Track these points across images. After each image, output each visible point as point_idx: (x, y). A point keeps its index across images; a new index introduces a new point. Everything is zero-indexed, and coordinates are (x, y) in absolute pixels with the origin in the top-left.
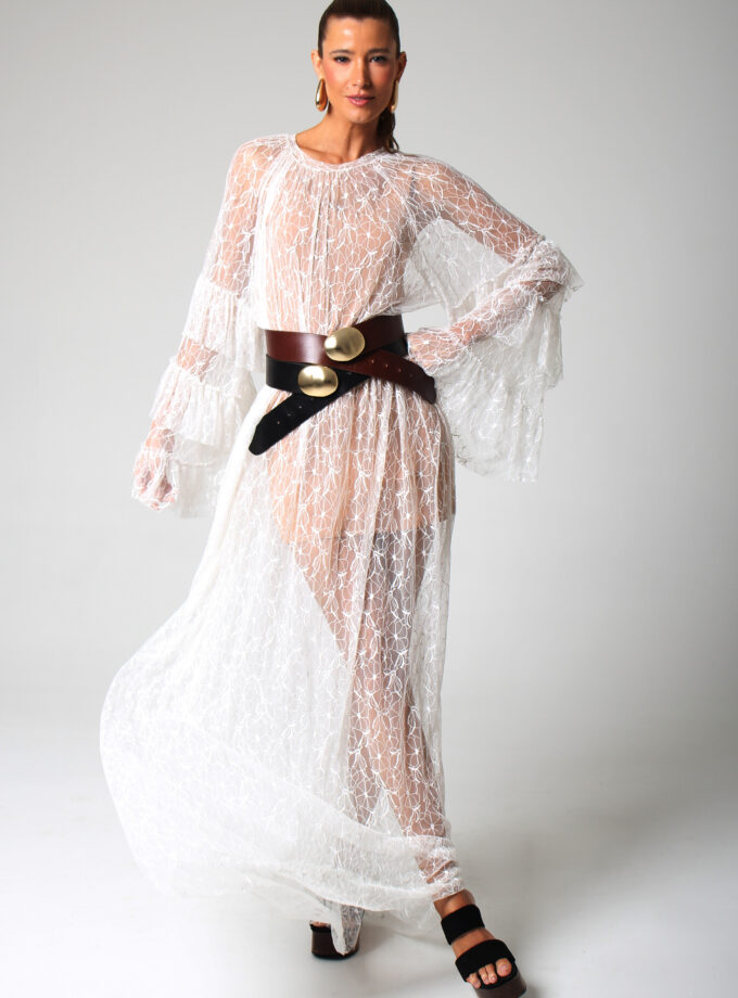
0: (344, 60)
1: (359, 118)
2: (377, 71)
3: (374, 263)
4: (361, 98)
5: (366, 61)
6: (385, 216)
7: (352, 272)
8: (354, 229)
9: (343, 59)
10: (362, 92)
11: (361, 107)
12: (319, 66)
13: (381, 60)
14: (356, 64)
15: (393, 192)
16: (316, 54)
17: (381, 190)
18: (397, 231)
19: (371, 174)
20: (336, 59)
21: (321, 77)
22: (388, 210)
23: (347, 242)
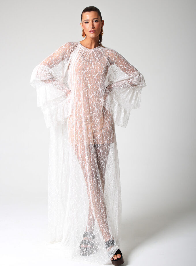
0: (87, 22)
2: (96, 24)
3: (100, 74)
5: (93, 22)
6: (102, 63)
7: (94, 76)
8: (95, 66)
10: (92, 29)
11: (93, 33)
13: (96, 21)
14: (90, 23)
15: (104, 57)
17: (101, 56)
18: (105, 67)
19: (99, 52)
20: (85, 23)
22: (103, 61)
23: (93, 69)
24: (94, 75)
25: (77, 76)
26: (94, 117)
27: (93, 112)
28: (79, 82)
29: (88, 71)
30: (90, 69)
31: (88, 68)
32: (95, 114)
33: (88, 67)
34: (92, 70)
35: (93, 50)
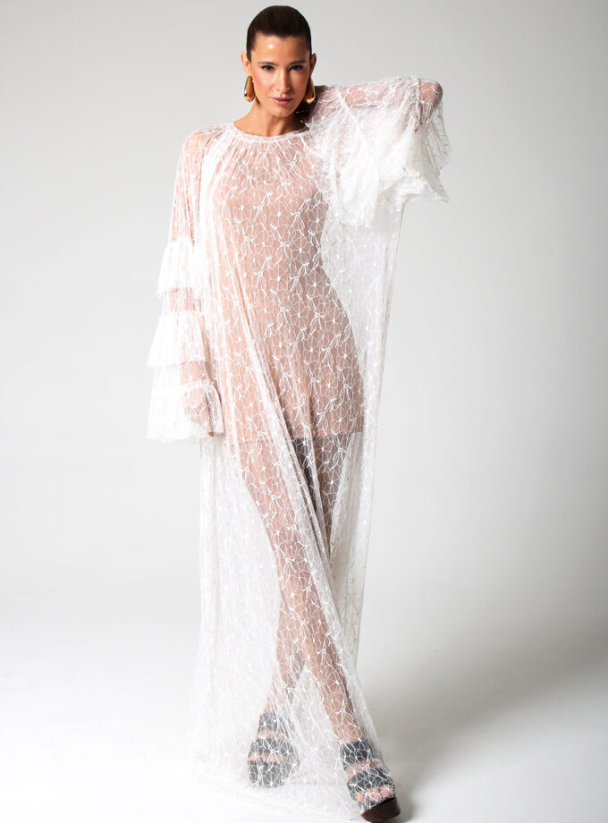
0: (270, 69)
1: (281, 114)
4: (283, 100)
9: (269, 67)
11: (282, 106)
12: (247, 64)
13: (299, 68)
14: (280, 73)
16: (245, 56)
20: (263, 67)
21: (249, 74)
23: (285, 194)
24: (293, 212)
25: (236, 220)
26: (315, 344)
27: (308, 326)
28: (246, 239)
29: (272, 201)
30: (274, 196)
31: (269, 194)
32: (315, 334)
33: (268, 190)
34: (282, 199)
35: (276, 139)
